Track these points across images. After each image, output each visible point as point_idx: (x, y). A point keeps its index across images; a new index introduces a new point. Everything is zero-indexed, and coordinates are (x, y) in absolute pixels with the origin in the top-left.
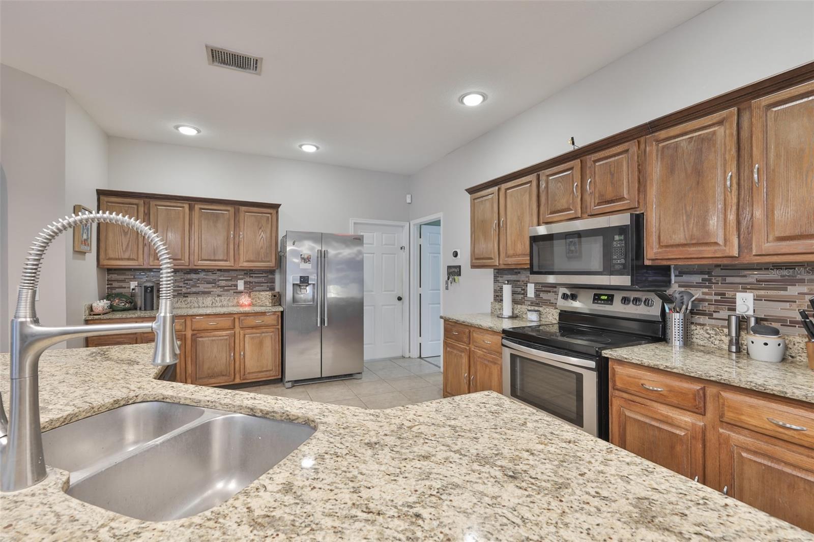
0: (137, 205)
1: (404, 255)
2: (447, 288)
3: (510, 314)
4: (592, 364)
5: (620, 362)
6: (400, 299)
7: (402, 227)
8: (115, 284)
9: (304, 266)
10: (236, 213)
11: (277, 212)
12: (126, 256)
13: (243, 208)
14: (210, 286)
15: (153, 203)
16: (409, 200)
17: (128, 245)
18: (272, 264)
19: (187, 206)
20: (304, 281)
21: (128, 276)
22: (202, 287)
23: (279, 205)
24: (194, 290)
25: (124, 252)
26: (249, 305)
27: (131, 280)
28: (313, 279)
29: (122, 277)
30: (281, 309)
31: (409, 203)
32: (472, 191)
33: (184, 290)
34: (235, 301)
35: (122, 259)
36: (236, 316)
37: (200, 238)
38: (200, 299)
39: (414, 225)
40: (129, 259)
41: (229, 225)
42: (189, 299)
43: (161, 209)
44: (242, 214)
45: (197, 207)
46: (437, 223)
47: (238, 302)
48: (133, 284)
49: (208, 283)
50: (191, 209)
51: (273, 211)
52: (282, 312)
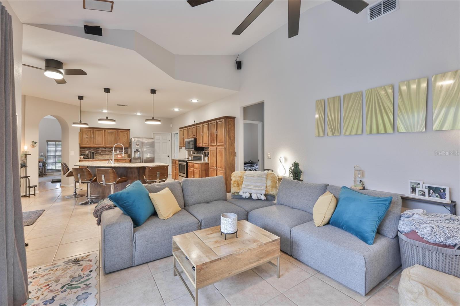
0: (90, 130)
1: (170, 143)
2: (179, 153)
3: (187, 158)
4: (185, 163)
5: (189, 162)
6: (168, 156)
7: (169, 134)
8: (82, 152)
9: (137, 146)
10: (118, 132)
11: (129, 131)
12: (87, 144)
13: (119, 131)
14: (109, 152)
15: (94, 130)
16: (171, 126)
17: (88, 141)
18: (128, 146)
19: (103, 130)
20: (137, 151)
21: (86, 149)
22: (107, 153)
23: (130, 129)
24: (104, 153)
25: (87, 143)
26: (121, 158)
27: (87, 151)
28: (140, 150)
29: (84, 150)
30: (130, 158)
31: (172, 127)
32: (180, 128)
33: (101, 153)
34: (116, 156)
35: (86, 145)
36: (118, 160)
37: (107, 138)
38: (106, 156)
39: (173, 134)
40: (88, 145)
41: (115, 135)
42: (103, 156)
43: (97, 131)
44: (119, 132)
45: (106, 130)
46: (177, 133)
47: (117, 157)
48: (87, 152)
49: (109, 151)
50: (105, 131)
51: (128, 131)
52: (131, 159)
